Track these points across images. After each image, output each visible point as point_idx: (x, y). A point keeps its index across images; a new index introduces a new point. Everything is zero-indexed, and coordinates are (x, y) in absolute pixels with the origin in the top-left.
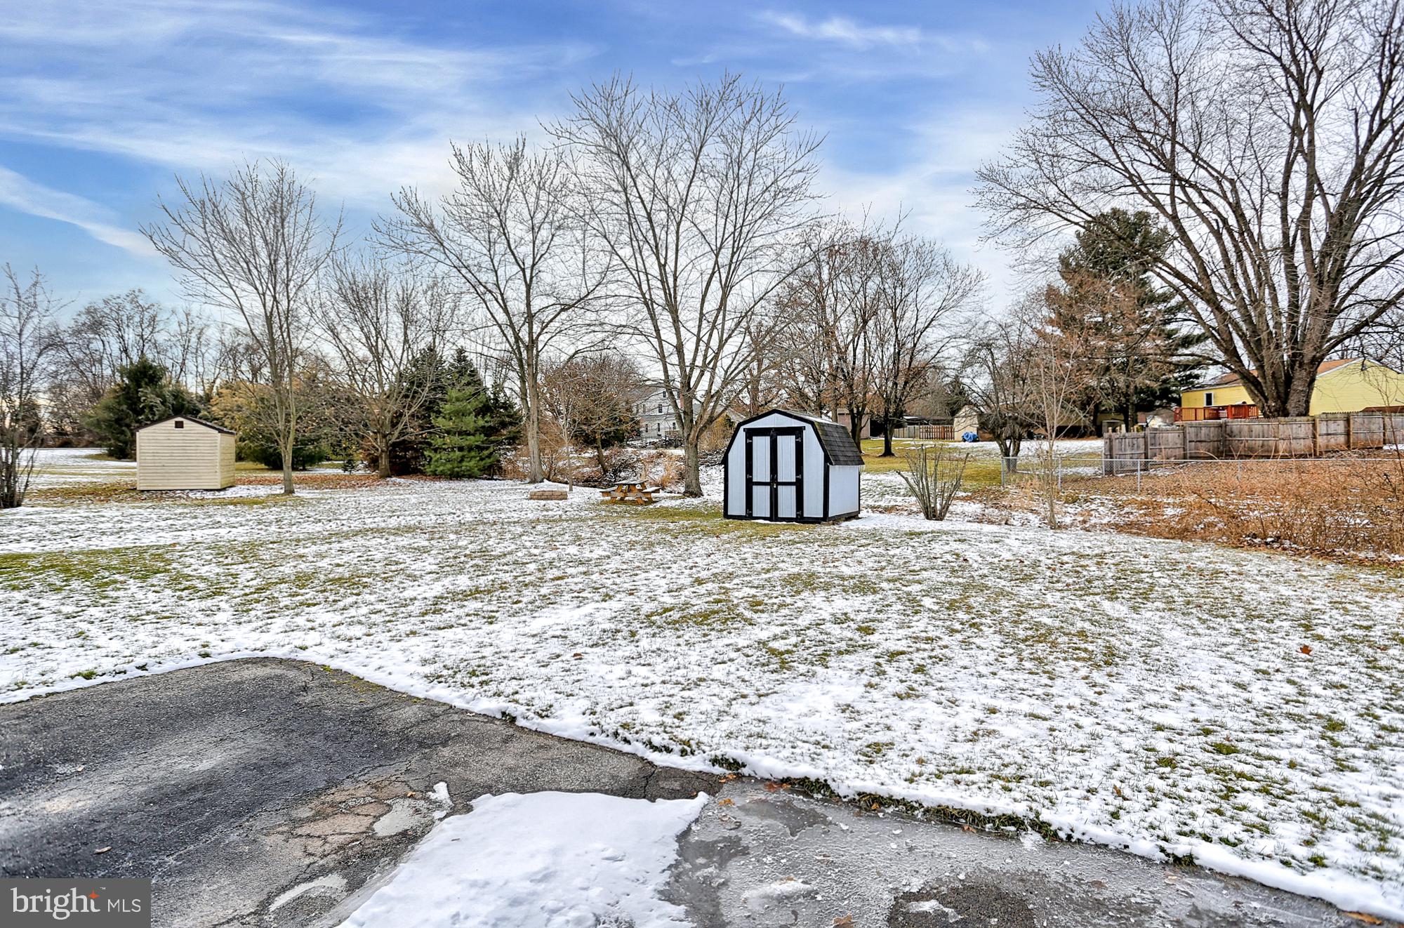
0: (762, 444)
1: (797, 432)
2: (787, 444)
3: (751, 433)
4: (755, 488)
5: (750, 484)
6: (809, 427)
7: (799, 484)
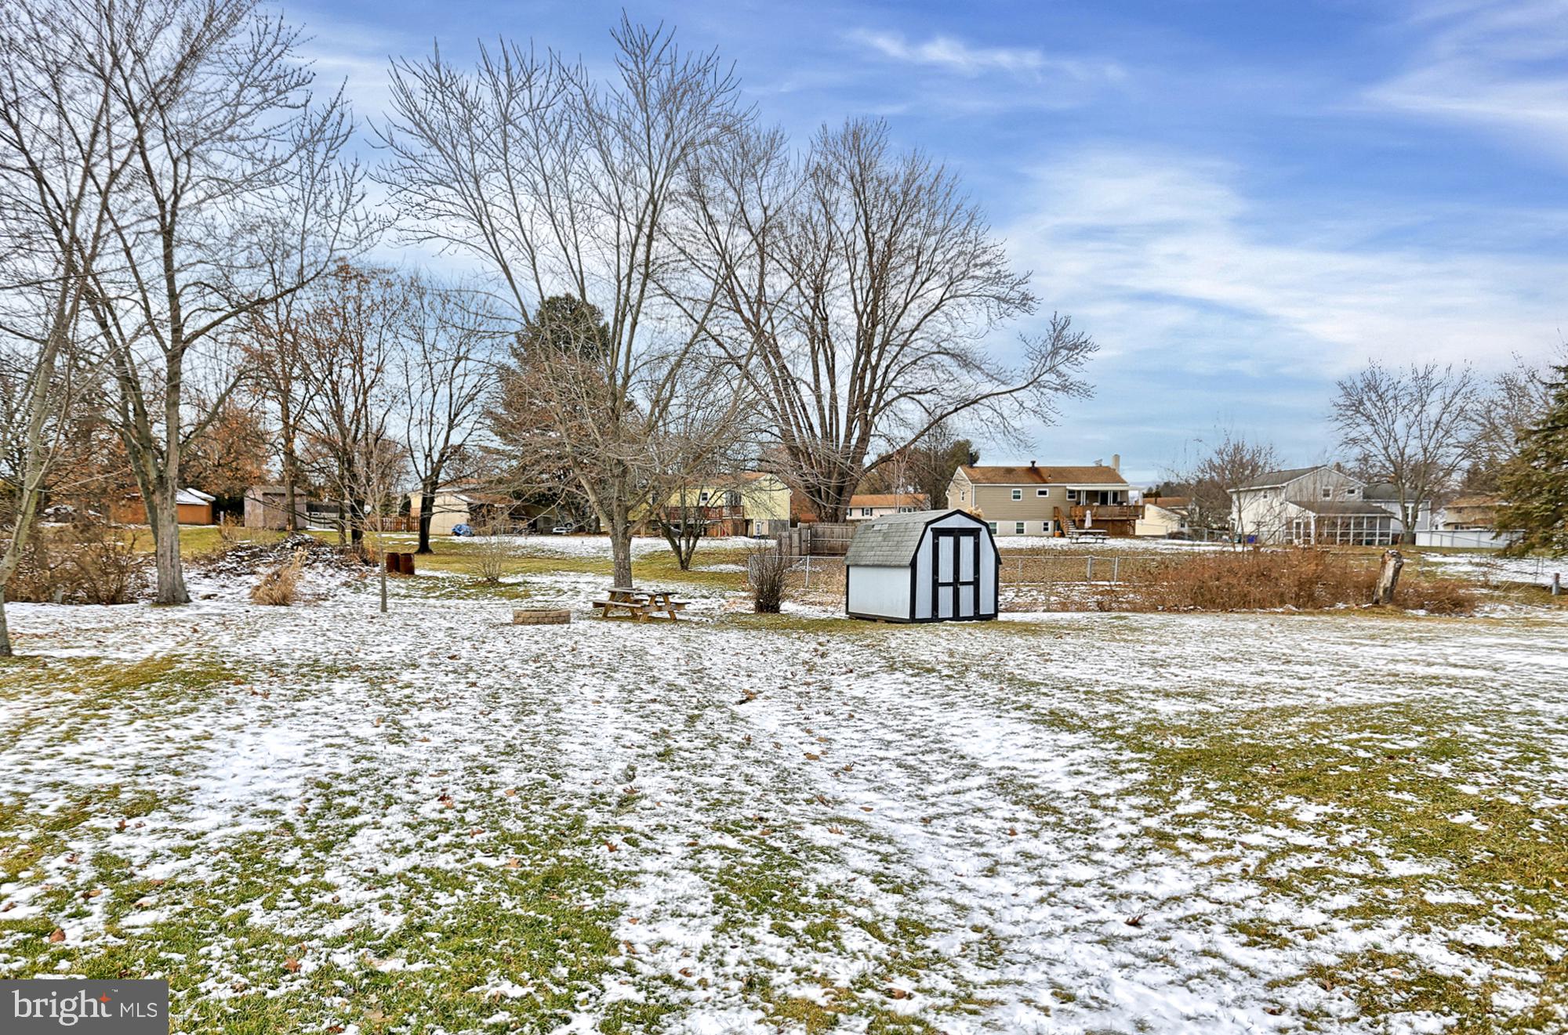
0: (946, 543)
1: (974, 533)
2: (967, 543)
3: (938, 533)
4: (941, 589)
5: (936, 585)
6: (984, 528)
7: (976, 583)
